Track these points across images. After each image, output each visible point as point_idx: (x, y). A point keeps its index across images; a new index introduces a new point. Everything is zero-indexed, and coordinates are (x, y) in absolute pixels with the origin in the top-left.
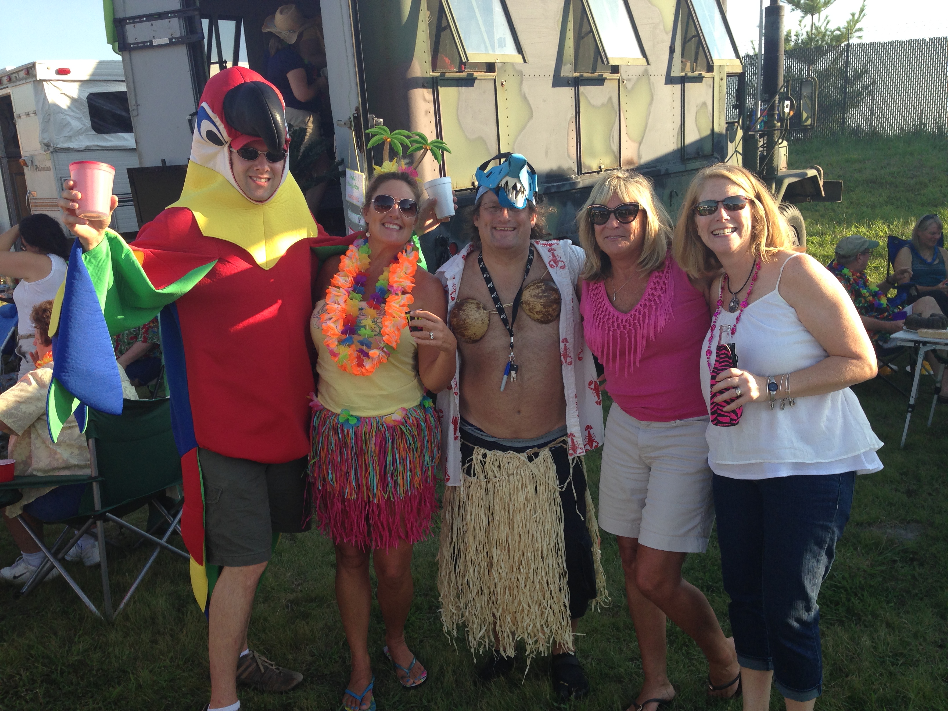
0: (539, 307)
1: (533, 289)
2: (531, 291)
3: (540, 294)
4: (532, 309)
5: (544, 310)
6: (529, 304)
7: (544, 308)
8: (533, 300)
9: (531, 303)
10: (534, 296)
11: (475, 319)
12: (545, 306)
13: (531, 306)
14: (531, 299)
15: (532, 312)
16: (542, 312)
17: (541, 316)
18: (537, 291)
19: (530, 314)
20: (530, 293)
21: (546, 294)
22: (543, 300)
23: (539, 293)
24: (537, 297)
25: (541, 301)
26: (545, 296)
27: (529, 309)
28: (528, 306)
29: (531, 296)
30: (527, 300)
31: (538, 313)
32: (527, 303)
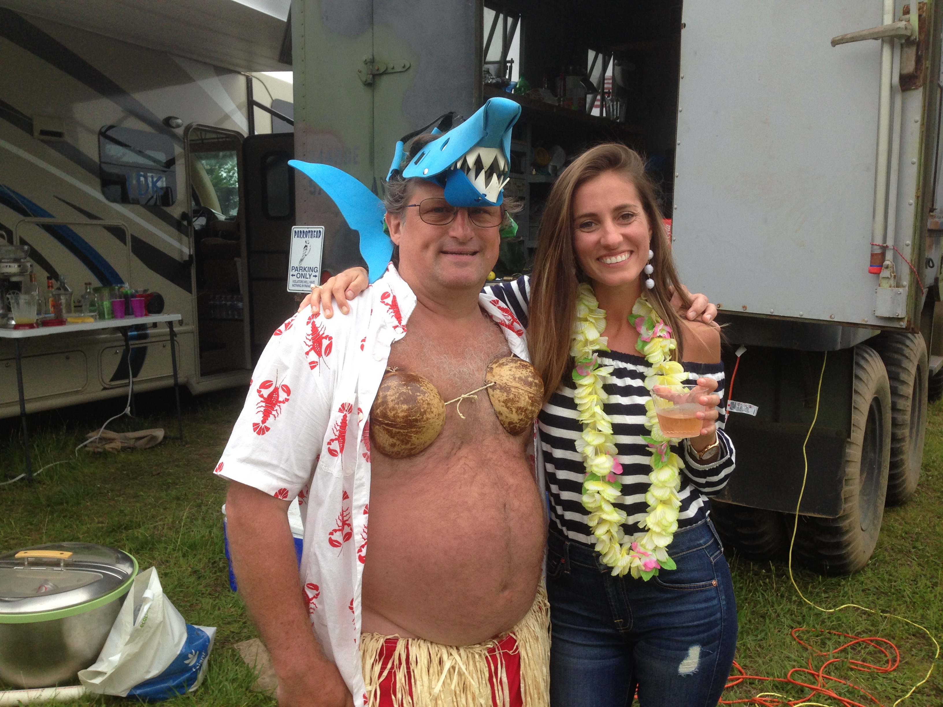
0: (524, 401)
3: (530, 379)
4: (513, 401)
5: (530, 408)
6: (508, 392)
9: (513, 390)
10: (520, 378)
12: (534, 401)
13: (511, 396)
14: (514, 384)
15: (508, 408)
16: (526, 409)
17: (522, 416)
18: (524, 372)
19: (504, 410)
20: (511, 373)
21: (537, 381)
22: (533, 390)
23: (528, 377)
24: (526, 382)
26: (536, 385)
27: (506, 402)
28: (505, 394)
29: (515, 379)
30: (506, 383)
31: (519, 411)
32: (505, 389)
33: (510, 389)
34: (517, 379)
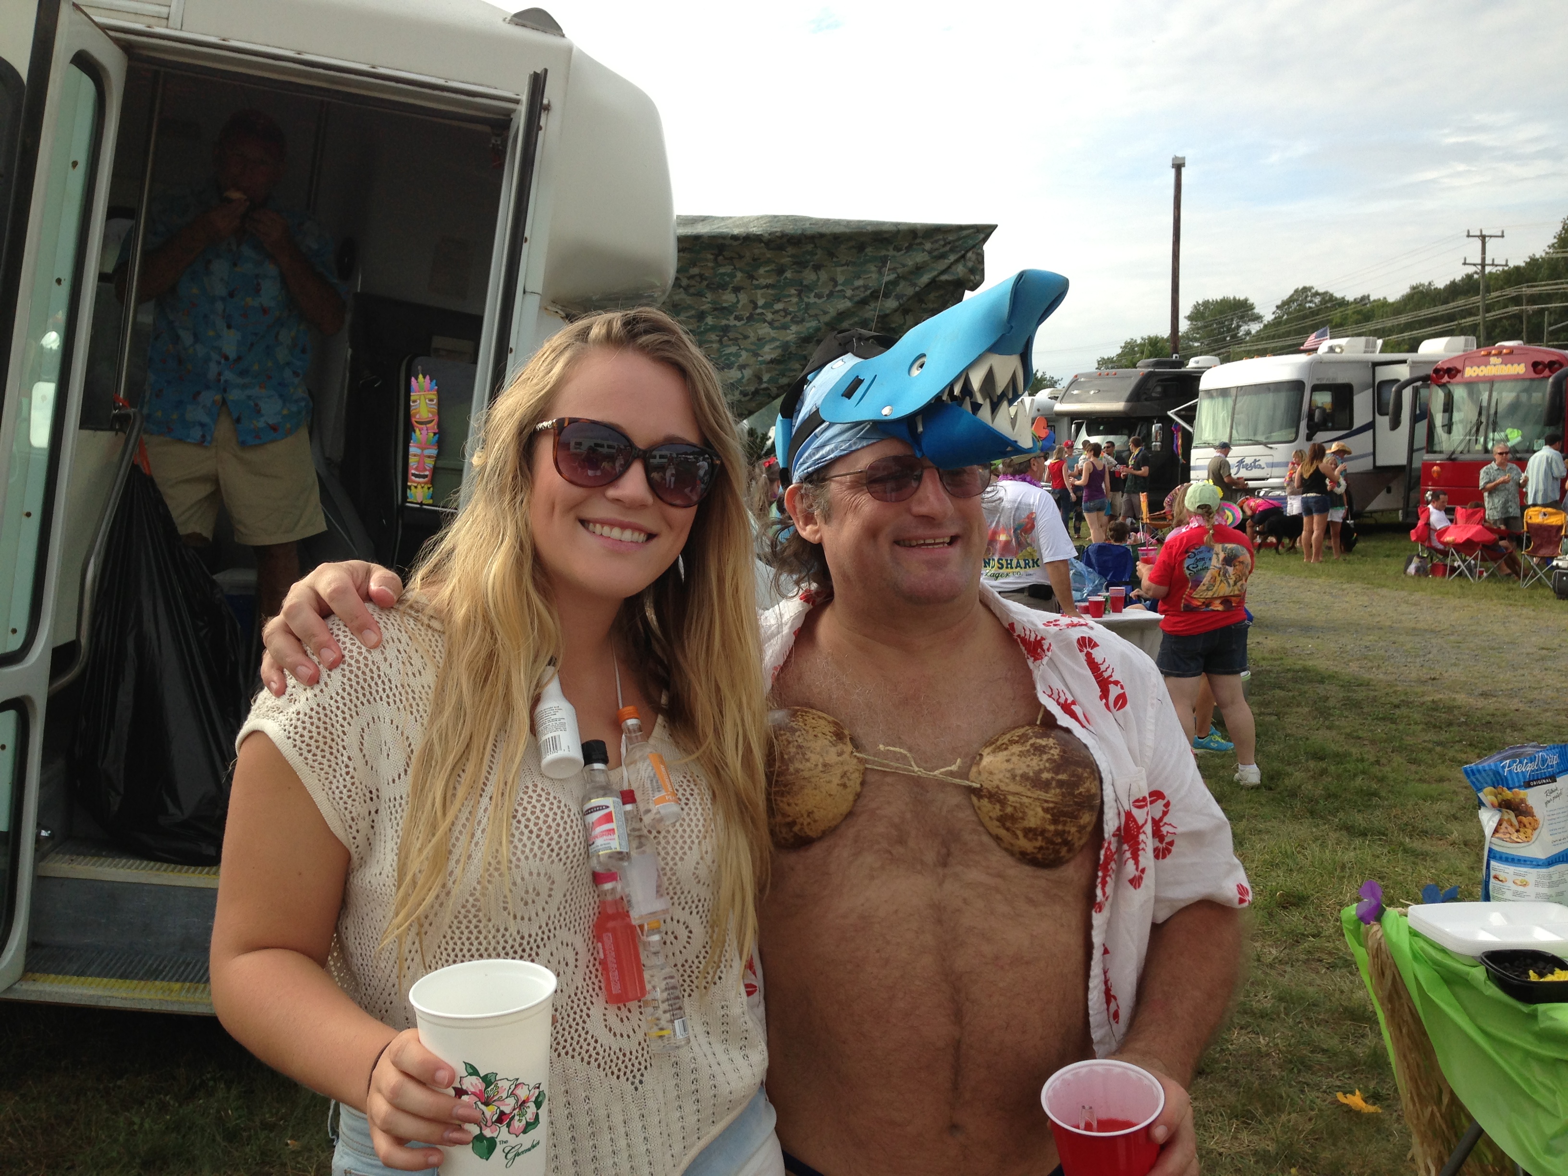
1: (1021, 754)
2: (1015, 759)
3: (1046, 775)
4: (1014, 818)
5: (1052, 828)
6: (1003, 802)
7: (1055, 821)
8: (1020, 789)
9: (1011, 798)
10: (1025, 777)
11: (825, 765)
12: (1057, 815)
13: (1010, 809)
14: (1013, 788)
15: (1008, 829)
16: (1044, 831)
17: (1039, 843)
18: (1035, 763)
19: (1002, 832)
20: (1010, 766)
21: (1063, 777)
22: (1052, 795)
23: (1041, 771)
24: (1036, 782)
25: (1048, 796)
26: (1061, 784)
27: (1002, 820)
28: (998, 806)
29: (1014, 777)
30: (998, 787)
31: (1031, 835)
32: (996, 797)
33: (1005, 798)
34: (1018, 778)
